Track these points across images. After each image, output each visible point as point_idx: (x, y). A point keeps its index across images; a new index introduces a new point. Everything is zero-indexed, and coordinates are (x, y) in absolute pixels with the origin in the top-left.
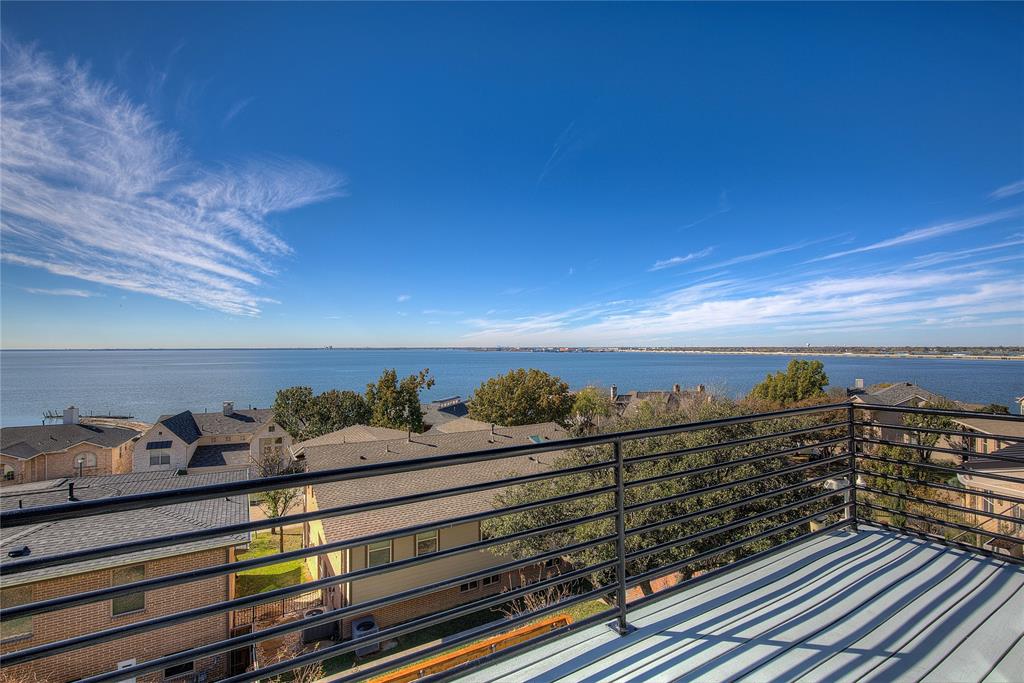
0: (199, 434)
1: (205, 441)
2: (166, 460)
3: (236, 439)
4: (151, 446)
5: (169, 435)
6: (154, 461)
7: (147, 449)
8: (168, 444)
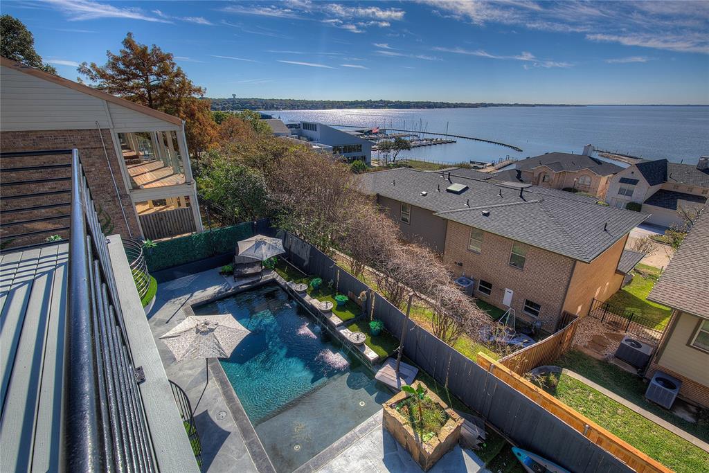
0: (665, 179)
1: (668, 186)
2: (630, 193)
3: (697, 191)
4: (623, 180)
5: (638, 175)
6: (621, 192)
7: (620, 182)
8: (634, 182)
